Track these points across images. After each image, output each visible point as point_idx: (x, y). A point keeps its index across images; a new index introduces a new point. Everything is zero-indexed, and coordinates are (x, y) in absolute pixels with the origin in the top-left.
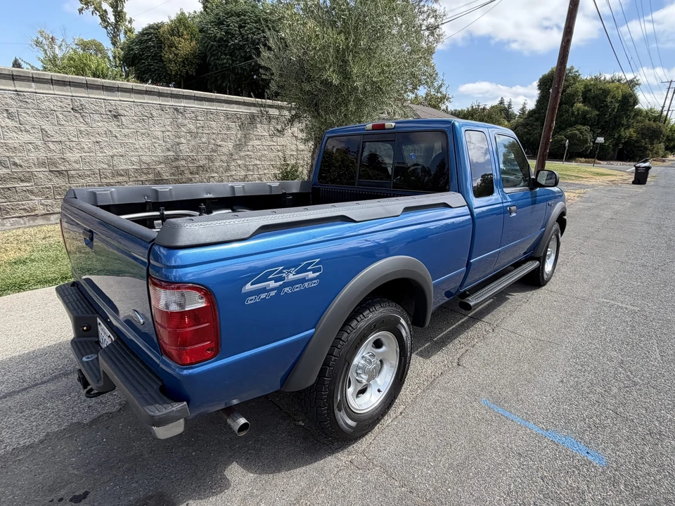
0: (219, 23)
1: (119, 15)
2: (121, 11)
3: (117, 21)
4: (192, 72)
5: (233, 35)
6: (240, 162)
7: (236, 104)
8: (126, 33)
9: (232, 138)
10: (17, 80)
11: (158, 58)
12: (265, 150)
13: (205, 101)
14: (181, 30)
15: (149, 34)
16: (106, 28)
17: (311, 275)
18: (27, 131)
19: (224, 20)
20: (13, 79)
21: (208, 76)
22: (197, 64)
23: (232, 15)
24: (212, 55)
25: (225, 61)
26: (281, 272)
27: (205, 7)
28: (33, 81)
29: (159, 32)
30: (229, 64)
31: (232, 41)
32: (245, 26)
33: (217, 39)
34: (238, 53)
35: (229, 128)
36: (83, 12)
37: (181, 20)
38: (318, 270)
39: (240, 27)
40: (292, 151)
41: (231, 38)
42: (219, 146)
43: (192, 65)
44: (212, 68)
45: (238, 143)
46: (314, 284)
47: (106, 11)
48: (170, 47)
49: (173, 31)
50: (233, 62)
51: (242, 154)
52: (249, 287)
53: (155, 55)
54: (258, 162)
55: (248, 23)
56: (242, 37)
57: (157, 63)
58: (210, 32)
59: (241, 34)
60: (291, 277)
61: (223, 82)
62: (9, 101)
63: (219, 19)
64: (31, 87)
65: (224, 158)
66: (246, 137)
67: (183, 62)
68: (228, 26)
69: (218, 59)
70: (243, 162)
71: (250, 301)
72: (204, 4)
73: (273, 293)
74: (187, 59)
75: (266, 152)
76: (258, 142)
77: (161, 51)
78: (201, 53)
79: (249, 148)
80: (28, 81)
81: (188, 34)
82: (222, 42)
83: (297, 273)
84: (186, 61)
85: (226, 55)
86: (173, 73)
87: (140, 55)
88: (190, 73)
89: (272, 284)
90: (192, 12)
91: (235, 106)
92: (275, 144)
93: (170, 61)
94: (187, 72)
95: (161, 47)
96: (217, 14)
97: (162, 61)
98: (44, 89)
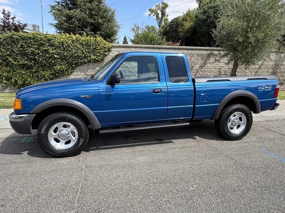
0: (205, 12)
1: (163, 14)
2: (164, 12)
3: (162, 17)
4: (189, 35)
5: (210, 17)
6: (200, 73)
7: (202, 50)
8: (164, 21)
9: (199, 63)
10: (137, 48)
11: (176, 31)
12: (213, 68)
14: (187, 18)
15: (174, 22)
16: (157, 20)
19: (207, 11)
20: (136, 48)
21: (196, 36)
22: (192, 32)
23: (211, 8)
24: (199, 27)
25: (205, 29)
27: (200, 6)
28: (140, 48)
29: (178, 20)
30: (207, 30)
31: (209, 20)
32: (216, 12)
33: (202, 20)
34: (211, 24)
35: (198, 60)
36: (150, 15)
37: (188, 14)
39: (214, 13)
40: (226, 69)
41: (209, 19)
42: (193, 67)
43: (189, 33)
44: (199, 33)
45: (201, 65)
47: (158, 14)
48: (182, 26)
49: (183, 19)
50: (208, 29)
51: (202, 70)
53: (175, 30)
54: (209, 73)
55: (219, 11)
56: (215, 18)
57: (175, 33)
58: (199, 17)
59: (214, 16)
61: (202, 39)
63: (205, 11)
64: (139, 50)
65: (194, 71)
66: (205, 63)
67: (186, 32)
68: (209, 13)
69: (202, 29)
70: (202, 73)
72: (199, 4)
74: (188, 30)
75: (213, 69)
76: (210, 65)
77: (178, 28)
78: (195, 27)
79: (206, 68)
80: (139, 48)
81: (190, 20)
82: (205, 21)
84: (188, 31)
85: (205, 27)
86: (181, 37)
87: (169, 31)
88: (188, 36)
90: (193, 9)
91: (202, 51)
92: (217, 66)
93: (181, 32)
94: (187, 36)
95: (178, 26)
96: (204, 9)
97: (177, 32)
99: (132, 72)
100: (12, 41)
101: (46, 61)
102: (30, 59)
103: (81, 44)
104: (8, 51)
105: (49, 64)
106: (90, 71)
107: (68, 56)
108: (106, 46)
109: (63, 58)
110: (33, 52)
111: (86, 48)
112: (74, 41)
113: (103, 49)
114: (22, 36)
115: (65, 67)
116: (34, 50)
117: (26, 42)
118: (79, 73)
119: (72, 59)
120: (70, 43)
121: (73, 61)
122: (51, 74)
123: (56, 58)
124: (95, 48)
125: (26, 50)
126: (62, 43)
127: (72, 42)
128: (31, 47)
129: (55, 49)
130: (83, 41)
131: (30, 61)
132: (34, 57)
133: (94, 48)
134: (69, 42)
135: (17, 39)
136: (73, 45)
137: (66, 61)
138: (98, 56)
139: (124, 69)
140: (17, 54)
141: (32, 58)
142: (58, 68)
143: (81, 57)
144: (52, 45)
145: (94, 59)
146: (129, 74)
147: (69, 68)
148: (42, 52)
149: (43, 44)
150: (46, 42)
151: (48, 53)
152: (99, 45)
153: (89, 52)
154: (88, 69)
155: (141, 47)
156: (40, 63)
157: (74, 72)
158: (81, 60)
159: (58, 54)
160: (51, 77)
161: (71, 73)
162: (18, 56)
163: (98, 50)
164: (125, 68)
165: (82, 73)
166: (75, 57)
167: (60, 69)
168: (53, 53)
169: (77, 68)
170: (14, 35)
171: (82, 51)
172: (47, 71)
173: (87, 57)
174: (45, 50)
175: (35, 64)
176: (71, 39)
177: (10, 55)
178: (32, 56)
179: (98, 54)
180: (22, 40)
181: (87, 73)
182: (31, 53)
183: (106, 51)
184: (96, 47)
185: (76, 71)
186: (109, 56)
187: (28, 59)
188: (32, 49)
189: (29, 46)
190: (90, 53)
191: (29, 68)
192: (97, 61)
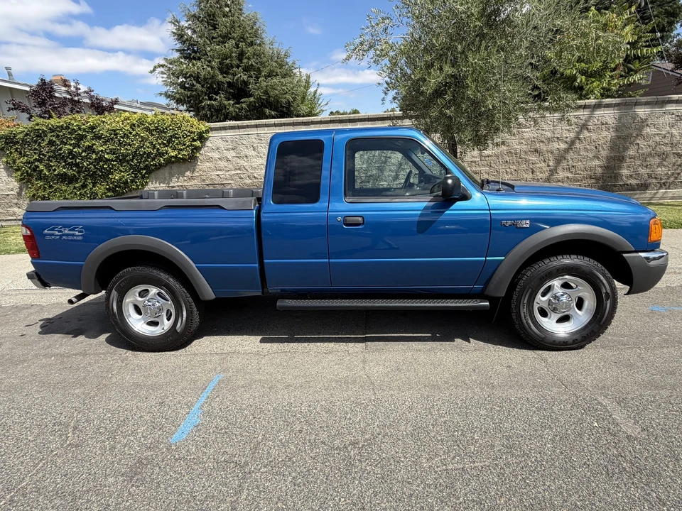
13: (378, 120)
17: (77, 233)
18: (261, 157)
26: (61, 228)
38: (82, 232)
46: (81, 238)
52: (46, 231)
60: (66, 232)
62: (254, 140)
64: (264, 130)
71: (48, 238)
73: (58, 237)
80: (263, 127)
83: (69, 230)
89: (57, 233)
98: (271, 130)
99: (254, 177)
100: (37, 136)
101: (94, 166)
102: (69, 164)
103: (147, 129)
104: (35, 153)
105: (101, 172)
106: (174, 179)
107: (129, 155)
108: (193, 130)
109: (122, 159)
110: (70, 152)
111: (158, 137)
112: (134, 125)
113: (189, 136)
114: (50, 126)
115: (128, 175)
116: (71, 148)
117: (58, 136)
118: (158, 185)
119: (137, 160)
120: (128, 130)
121: (140, 163)
122: (107, 189)
123: (109, 160)
124: (174, 136)
125: (61, 149)
126: (114, 131)
127: (131, 128)
128: (66, 143)
129: (105, 143)
130: (151, 124)
131: (71, 169)
132: (76, 161)
133: (171, 136)
134: (126, 128)
135: (44, 131)
136: (134, 133)
137: (128, 163)
138: (181, 150)
139: (239, 172)
140: (50, 157)
141: (72, 162)
142: (117, 178)
143: (152, 154)
144: (98, 137)
145: (176, 157)
146: (250, 181)
147: (136, 177)
148: (85, 152)
149: (83, 135)
150: (87, 132)
151: (94, 152)
152: (180, 128)
153: (164, 144)
154: (172, 176)
155: (266, 126)
156: (86, 171)
157: (147, 183)
158: (153, 159)
159: (112, 152)
160: (109, 194)
161: (142, 185)
162: (51, 161)
163: (180, 138)
164: (239, 169)
165: (162, 185)
166: (142, 156)
167: (120, 179)
168: (102, 151)
169: (153, 175)
170: (38, 124)
171: (151, 143)
172: (100, 184)
173: (163, 154)
174: (89, 146)
175: (79, 172)
176: (129, 122)
177: (40, 160)
178: (71, 159)
179: (180, 147)
180: (50, 132)
181: (171, 185)
182: (68, 153)
183: (195, 140)
184: (176, 134)
185: (152, 182)
186: (206, 148)
187: (67, 164)
188: (68, 147)
189: (62, 142)
190: (167, 146)
191: (72, 180)
192: (184, 160)
